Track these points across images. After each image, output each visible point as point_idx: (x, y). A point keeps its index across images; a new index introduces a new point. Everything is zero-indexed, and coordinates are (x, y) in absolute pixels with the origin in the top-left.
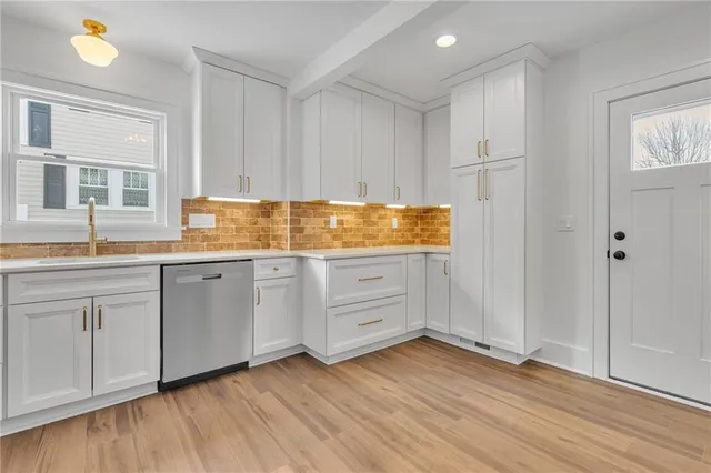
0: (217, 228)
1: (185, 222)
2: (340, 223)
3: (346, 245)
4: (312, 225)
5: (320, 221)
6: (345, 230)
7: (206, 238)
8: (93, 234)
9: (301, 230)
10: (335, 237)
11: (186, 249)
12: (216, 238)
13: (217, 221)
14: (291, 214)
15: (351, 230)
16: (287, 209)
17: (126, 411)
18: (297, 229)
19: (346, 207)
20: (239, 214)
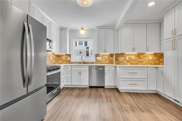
0: (102, 60)
1: (96, 59)
2: (130, 58)
3: (131, 64)
4: (121, 59)
5: (124, 58)
6: (131, 60)
7: (100, 62)
8: (83, 61)
9: (118, 60)
10: (128, 62)
11: (96, 64)
12: (101, 62)
13: (102, 58)
14: (115, 56)
15: (133, 60)
16: (115, 55)
17: (84, 89)
18: (117, 60)
19: (132, 54)
20: (106, 57)
